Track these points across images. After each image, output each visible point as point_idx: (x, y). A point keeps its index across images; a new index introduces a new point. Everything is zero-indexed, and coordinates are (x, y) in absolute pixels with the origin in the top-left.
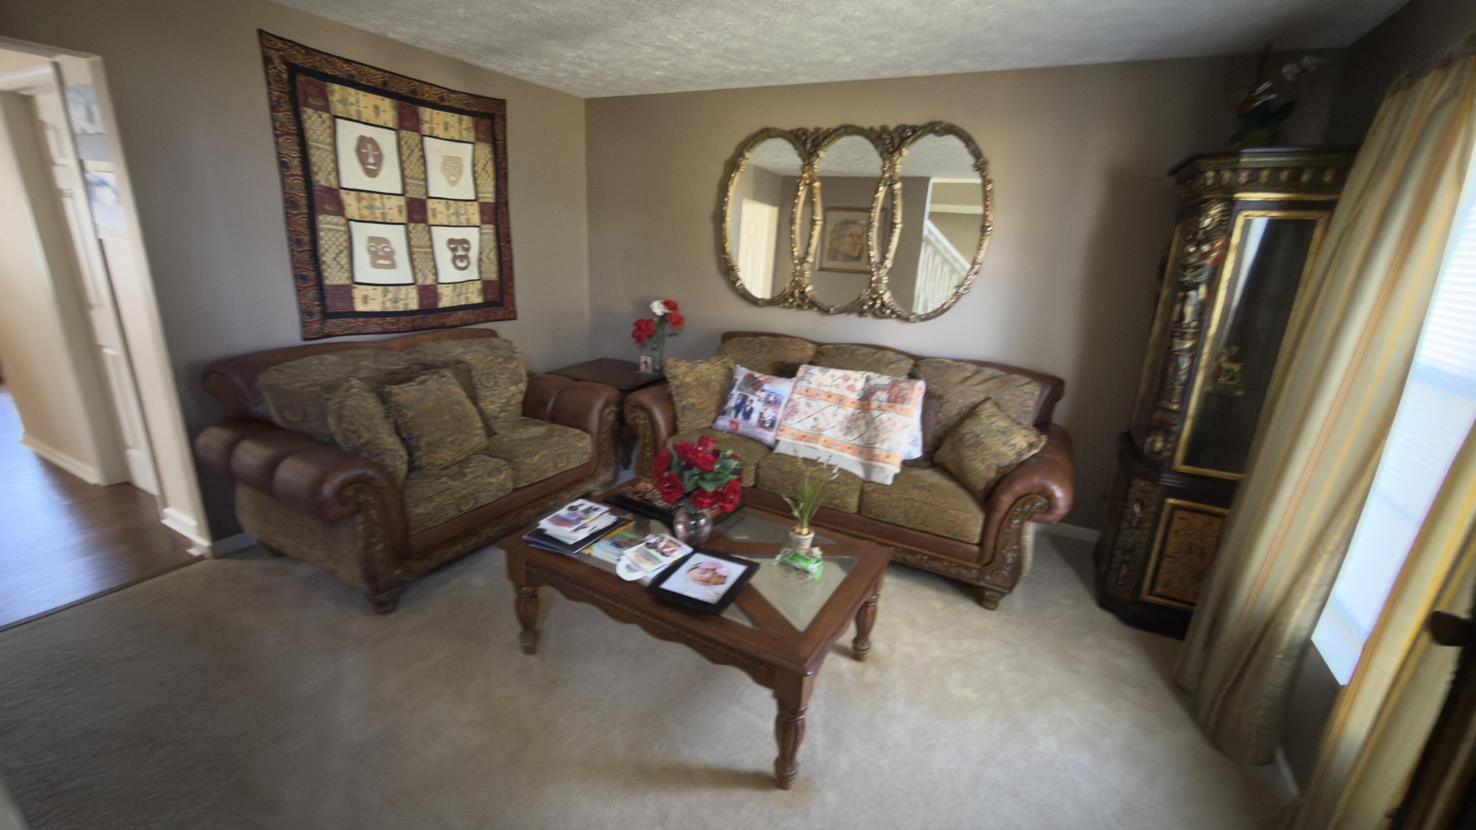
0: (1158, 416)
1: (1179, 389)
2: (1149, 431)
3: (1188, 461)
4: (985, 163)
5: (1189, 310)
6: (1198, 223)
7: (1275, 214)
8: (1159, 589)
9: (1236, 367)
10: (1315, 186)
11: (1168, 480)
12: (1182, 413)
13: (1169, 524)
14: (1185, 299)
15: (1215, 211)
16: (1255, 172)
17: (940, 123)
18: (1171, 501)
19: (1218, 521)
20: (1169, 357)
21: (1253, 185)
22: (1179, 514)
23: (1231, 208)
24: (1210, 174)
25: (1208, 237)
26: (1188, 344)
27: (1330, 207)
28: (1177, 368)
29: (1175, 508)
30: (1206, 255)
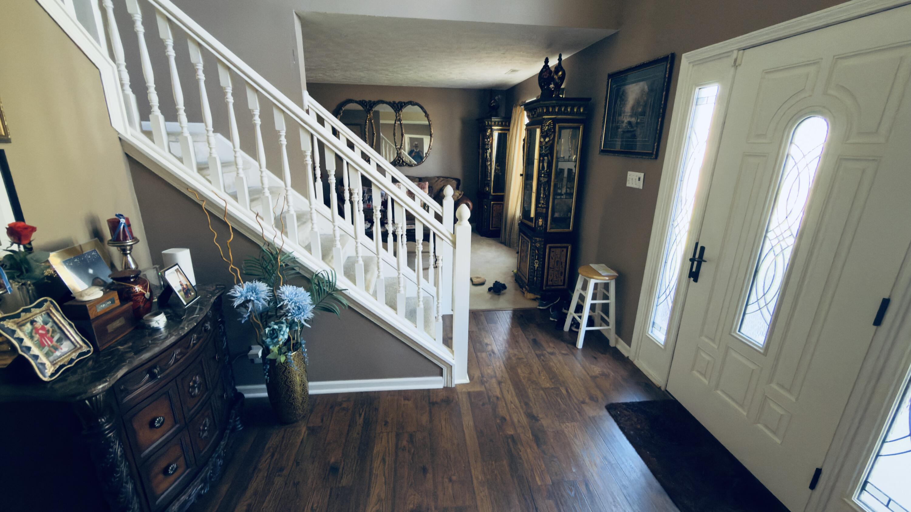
0: (486, 182)
1: (489, 175)
2: (485, 187)
3: (493, 192)
4: (428, 115)
5: (488, 155)
6: (486, 134)
7: (500, 132)
8: (494, 226)
9: (499, 168)
10: (505, 125)
11: (491, 197)
12: (491, 180)
13: (493, 208)
14: (487, 152)
15: (489, 131)
16: (495, 122)
17: (413, 102)
18: (492, 203)
19: (502, 205)
20: (486, 167)
21: (495, 125)
22: (494, 205)
23: (492, 131)
24: (487, 122)
25: (489, 137)
26: (489, 163)
27: (509, 130)
28: (488, 169)
29: (493, 204)
30: (489, 141)
